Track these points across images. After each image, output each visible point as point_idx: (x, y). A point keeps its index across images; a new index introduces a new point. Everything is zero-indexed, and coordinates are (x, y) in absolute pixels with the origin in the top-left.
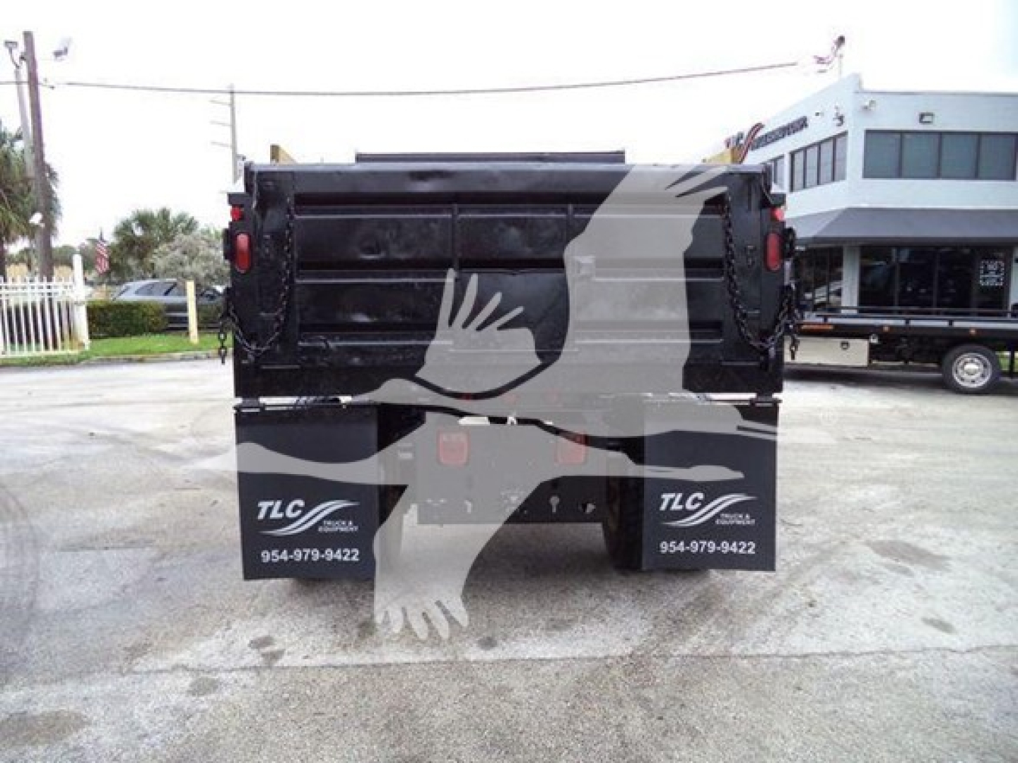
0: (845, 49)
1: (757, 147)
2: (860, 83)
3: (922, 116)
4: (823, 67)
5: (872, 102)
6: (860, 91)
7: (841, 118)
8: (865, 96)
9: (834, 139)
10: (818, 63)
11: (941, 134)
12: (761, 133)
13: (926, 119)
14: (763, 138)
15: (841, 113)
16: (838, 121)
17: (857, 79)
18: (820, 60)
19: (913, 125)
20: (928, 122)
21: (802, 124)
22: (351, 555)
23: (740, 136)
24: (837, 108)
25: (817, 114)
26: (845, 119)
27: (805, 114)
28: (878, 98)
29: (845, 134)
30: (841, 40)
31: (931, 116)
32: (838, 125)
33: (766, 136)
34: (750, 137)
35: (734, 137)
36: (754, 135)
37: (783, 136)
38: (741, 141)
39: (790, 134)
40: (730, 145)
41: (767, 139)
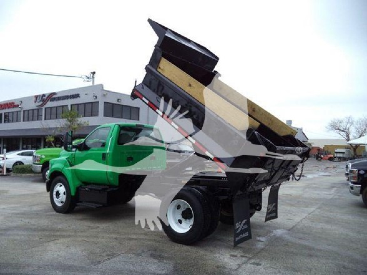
0: (95, 75)
2: (103, 87)
3: (118, 100)
4: (88, 80)
5: (107, 94)
6: (103, 90)
7: (96, 97)
8: (105, 92)
9: (92, 103)
10: (87, 78)
11: (122, 106)
12: (55, 96)
13: (119, 101)
15: (95, 95)
16: (95, 98)
17: (101, 86)
19: (115, 102)
20: (119, 102)
21: (77, 96)
24: (94, 93)
25: (86, 94)
26: (97, 97)
27: (79, 93)
28: (108, 93)
29: (98, 102)
30: (94, 73)
31: (120, 100)
32: (95, 99)
33: (59, 97)
34: (50, 97)
35: (40, 96)
36: (52, 96)
37: (68, 99)
38: (44, 98)
39: (71, 98)
40: (38, 98)
41: (60, 99)
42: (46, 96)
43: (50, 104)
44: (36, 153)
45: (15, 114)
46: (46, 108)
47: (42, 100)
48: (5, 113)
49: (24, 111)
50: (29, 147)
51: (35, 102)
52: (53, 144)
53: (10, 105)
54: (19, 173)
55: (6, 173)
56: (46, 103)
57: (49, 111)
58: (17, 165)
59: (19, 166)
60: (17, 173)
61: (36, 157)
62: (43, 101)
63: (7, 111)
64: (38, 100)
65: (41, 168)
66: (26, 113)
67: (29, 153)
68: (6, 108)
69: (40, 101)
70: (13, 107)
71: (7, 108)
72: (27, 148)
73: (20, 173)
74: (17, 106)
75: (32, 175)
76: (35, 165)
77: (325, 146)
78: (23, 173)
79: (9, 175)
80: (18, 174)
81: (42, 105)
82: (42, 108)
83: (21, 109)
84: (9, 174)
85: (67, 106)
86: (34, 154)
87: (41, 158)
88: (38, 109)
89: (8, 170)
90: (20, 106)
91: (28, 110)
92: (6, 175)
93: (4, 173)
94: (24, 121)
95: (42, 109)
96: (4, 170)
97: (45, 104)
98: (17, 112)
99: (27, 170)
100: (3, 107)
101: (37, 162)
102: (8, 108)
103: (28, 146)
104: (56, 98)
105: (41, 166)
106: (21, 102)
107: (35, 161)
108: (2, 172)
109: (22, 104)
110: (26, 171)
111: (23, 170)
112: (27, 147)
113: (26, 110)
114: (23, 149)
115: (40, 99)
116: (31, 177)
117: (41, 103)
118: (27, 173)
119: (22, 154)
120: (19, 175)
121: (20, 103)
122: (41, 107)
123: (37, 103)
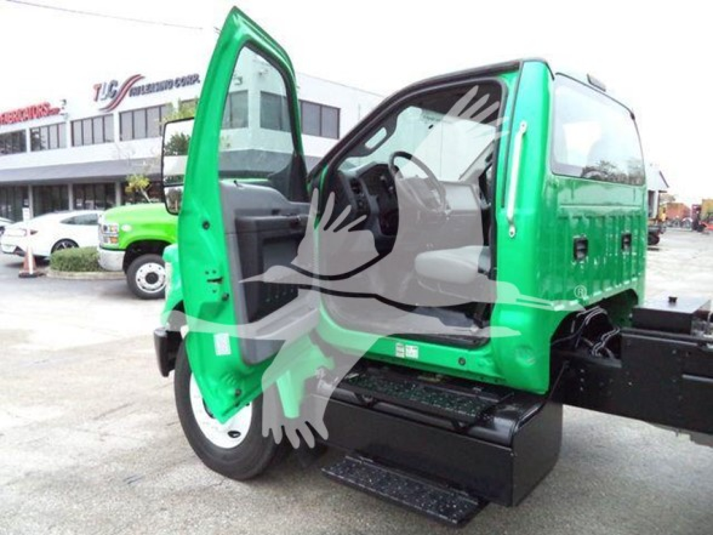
5: (266, 71)
7: (241, 80)
12: (140, 84)
15: (240, 75)
26: (244, 80)
29: (246, 92)
33: (149, 86)
34: (128, 85)
35: (105, 84)
36: (134, 83)
37: (171, 88)
38: (114, 88)
39: (178, 86)
40: (101, 91)
41: (150, 89)
42: (120, 84)
43: (129, 103)
44: (106, 218)
45: (53, 130)
46: (120, 114)
47: (111, 95)
48: (31, 130)
49: (72, 123)
50: (89, 204)
51: (96, 99)
52: (145, 194)
53: (40, 110)
54: (65, 270)
55: (34, 269)
56: (120, 101)
57: (127, 119)
58: (61, 247)
59: (66, 252)
60: (61, 270)
61: (105, 228)
62: (112, 97)
63: (35, 123)
64: (101, 96)
65: (121, 260)
66: (77, 126)
67: (88, 219)
68: (32, 118)
69: (107, 96)
70: (48, 115)
71: (35, 116)
72: (85, 207)
73: (71, 270)
74: (56, 111)
75: (100, 275)
76: (105, 252)
77: (704, 201)
78: (77, 270)
79: (41, 275)
80: (64, 273)
81: (111, 107)
82: (111, 112)
83: (66, 118)
84: (41, 270)
85: (170, 105)
86: (102, 221)
87: (121, 233)
88: (103, 117)
89: (40, 261)
90: (62, 111)
91: (82, 121)
92: (34, 276)
93: (28, 269)
94: (73, 144)
95: (112, 115)
96: (27, 260)
97: (117, 105)
98: (58, 125)
99: (86, 261)
100: (25, 115)
101: (109, 244)
102: (38, 117)
103: (87, 202)
104: (143, 87)
105: (123, 253)
106: (65, 101)
107: (106, 241)
108: (25, 266)
109: (65, 107)
110: (83, 266)
111: (75, 262)
112: (84, 204)
113: (77, 121)
114: (76, 208)
115: (106, 92)
116: (97, 280)
117: (109, 101)
118: (88, 270)
119: (71, 222)
120: (66, 274)
121: (63, 103)
122: (108, 111)
123: (99, 100)
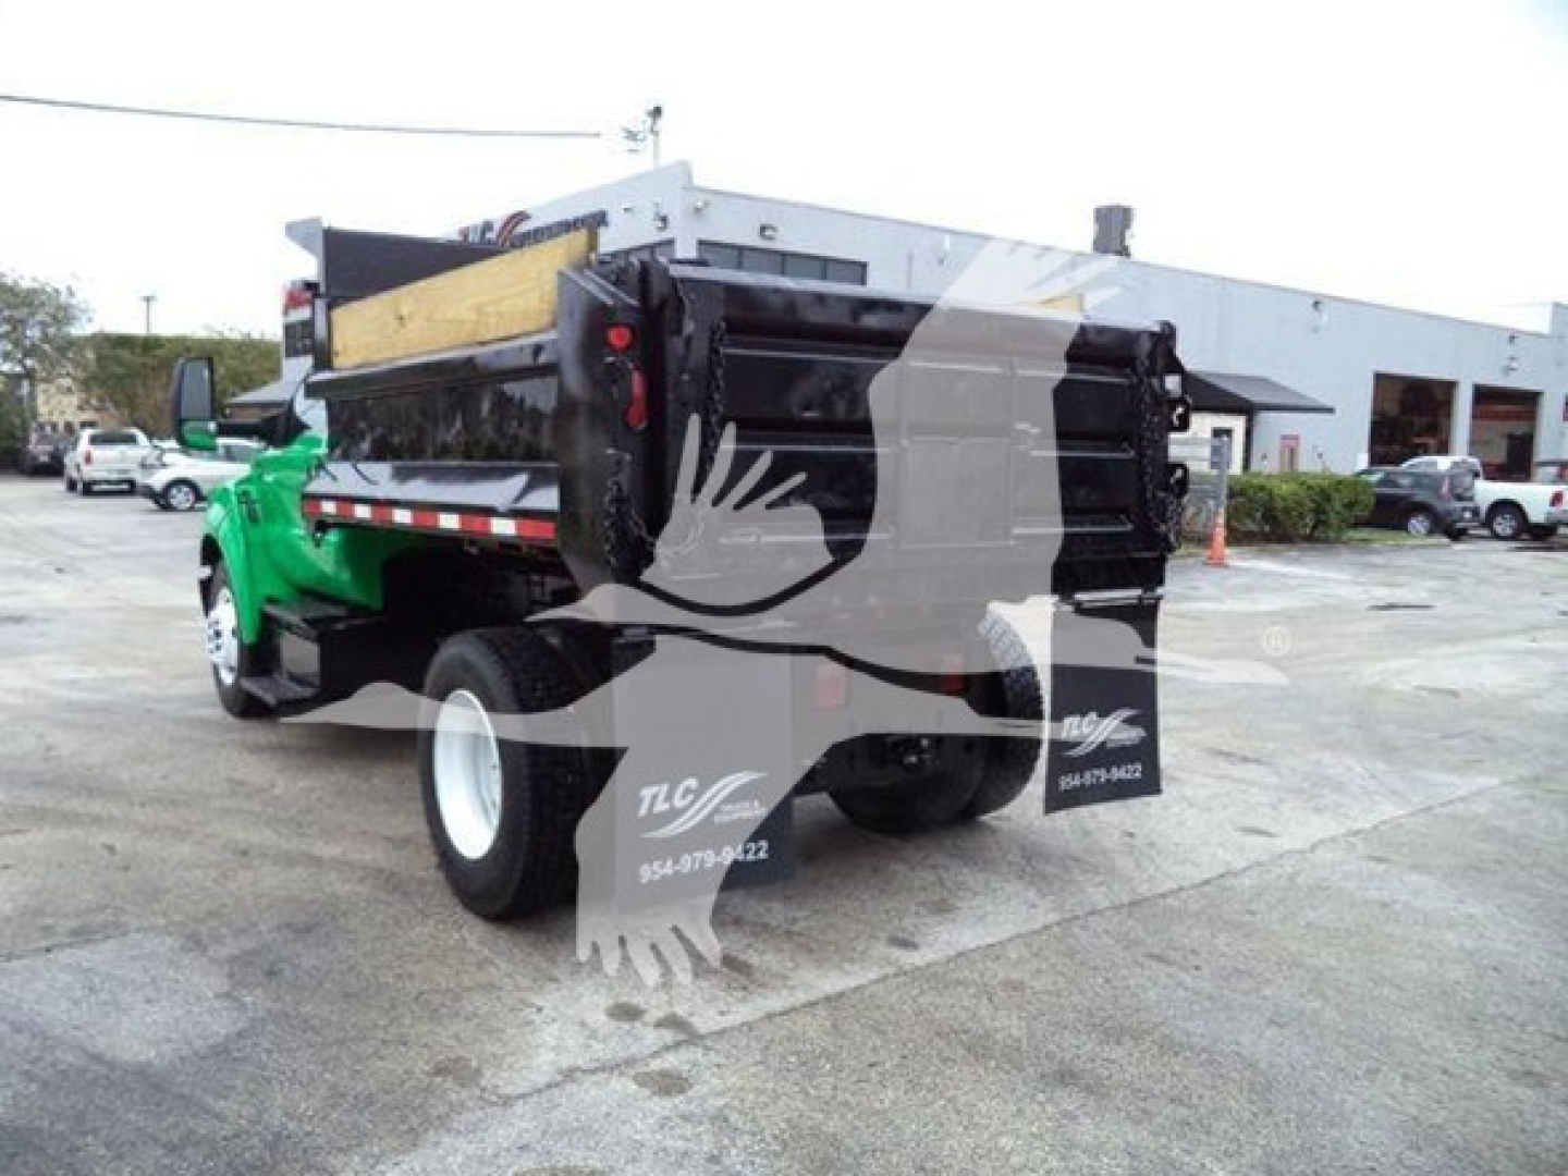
0: (662, 123)
1: (522, 246)
2: (690, 176)
3: (763, 229)
4: (632, 145)
5: (706, 204)
6: (689, 187)
7: (664, 219)
8: (699, 195)
9: (651, 249)
10: (628, 138)
11: (785, 254)
12: (524, 227)
13: (768, 233)
14: (529, 233)
15: (664, 212)
16: (660, 224)
17: (685, 169)
18: (631, 135)
19: (750, 239)
20: (770, 238)
21: (599, 220)
22: (757, 851)
23: (488, 226)
24: (657, 205)
25: (629, 210)
26: (670, 219)
27: (603, 207)
28: (710, 197)
29: (672, 241)
30: (657, 112)
31: (773, 229)
32: (660, 228)
34: (507, 230)
35: (475, 228)
42: (497, 227)
